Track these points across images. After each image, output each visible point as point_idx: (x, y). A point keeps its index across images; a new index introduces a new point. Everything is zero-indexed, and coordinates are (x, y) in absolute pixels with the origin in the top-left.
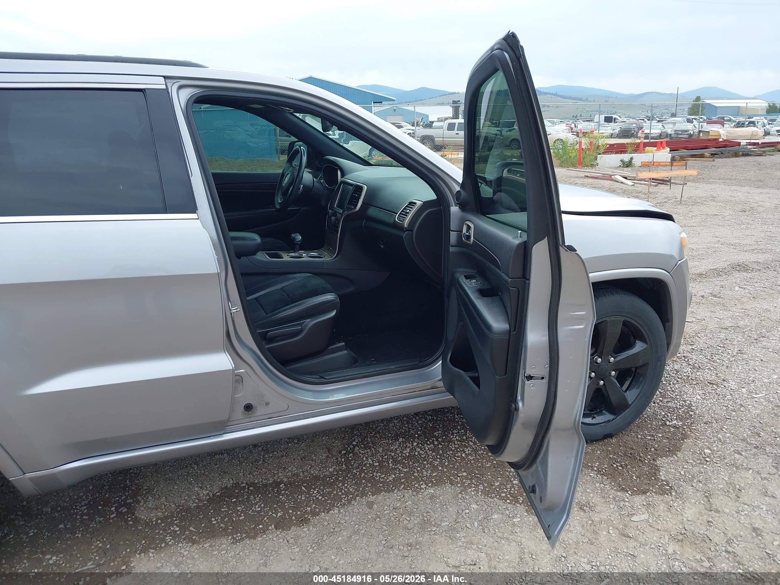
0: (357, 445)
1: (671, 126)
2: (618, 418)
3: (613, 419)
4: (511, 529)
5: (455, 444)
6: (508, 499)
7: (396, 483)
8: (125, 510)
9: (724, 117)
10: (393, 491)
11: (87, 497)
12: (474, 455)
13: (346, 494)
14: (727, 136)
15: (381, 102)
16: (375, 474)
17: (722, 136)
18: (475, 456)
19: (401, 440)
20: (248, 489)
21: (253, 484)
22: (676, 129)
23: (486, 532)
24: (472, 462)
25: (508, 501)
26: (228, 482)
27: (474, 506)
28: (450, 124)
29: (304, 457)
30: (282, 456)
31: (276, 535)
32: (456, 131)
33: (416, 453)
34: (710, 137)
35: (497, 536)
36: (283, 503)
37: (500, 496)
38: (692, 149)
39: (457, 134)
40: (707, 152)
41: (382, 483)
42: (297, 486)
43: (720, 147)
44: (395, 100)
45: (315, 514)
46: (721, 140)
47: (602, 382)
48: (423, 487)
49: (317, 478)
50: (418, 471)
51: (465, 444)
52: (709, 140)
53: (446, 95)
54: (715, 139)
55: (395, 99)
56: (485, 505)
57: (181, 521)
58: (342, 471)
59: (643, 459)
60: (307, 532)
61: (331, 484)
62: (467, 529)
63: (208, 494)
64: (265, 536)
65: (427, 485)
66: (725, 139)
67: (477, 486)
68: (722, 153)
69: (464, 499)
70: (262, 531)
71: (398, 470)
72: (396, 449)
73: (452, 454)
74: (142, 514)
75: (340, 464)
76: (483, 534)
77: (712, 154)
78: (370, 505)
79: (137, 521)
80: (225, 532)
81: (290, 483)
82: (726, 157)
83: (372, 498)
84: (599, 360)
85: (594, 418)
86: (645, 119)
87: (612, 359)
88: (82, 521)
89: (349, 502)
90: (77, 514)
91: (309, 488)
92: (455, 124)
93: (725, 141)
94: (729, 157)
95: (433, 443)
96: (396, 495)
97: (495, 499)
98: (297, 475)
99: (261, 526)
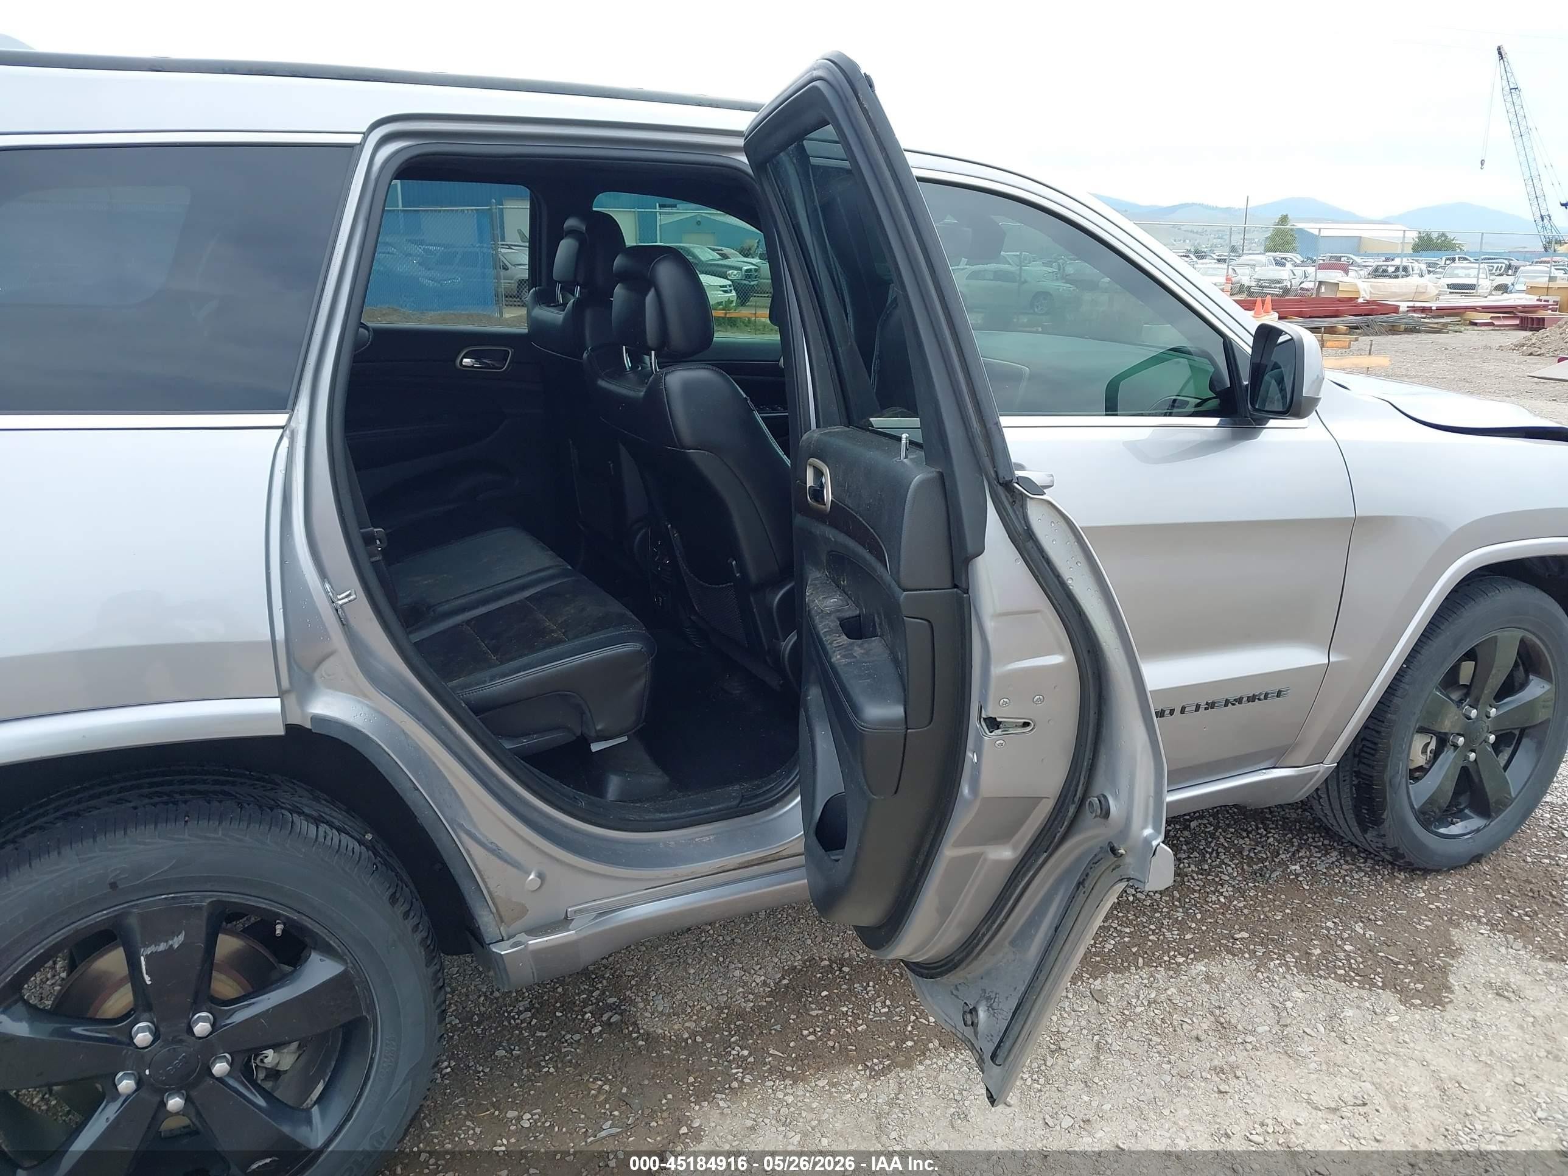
1: (1247, 271)
4: (1392, 1037)
6: (1354, 979)
7: (1126, 955)
8: (616, 1018)
9: (1341, 257)
10: (1128, 969)
12: (1242, 899)
14: (1371, 293)
17: (1363, 293)
18: (1245, 900)
20: (840, 971)
21: (843, 961)
22: (1259, 277)
23: (1350, 1041)
24: (1246, 911)
25: (1356, 984)
26: (792, 958)
27: (1297, 994)
31: (949, 1059)
34: (1339, 295)
35: (1374, 1049)
37: (1336, 973)
38: (1310, 317)
40: (1341, 323)
43: (1361, 315)
46: (1360, 300)
48: (1180, 960)
50: (1152, 930)
51: (1213, 879)
52: (1340, 300)
54: (1351, 299)
56: (1318, 992)
57: (743, 1037)
62: (1309, 1037)
63: (765, 983)
64: (928, 1062)
65: (1185, 956)
66: (1368, 298)
67: (1281, 956)
68: (1368, 326)
69: (1272, 982)
70: (918, 1053)
71: (1112, 930)
73: (1199, 898)
74: (655, 1025)
76: (1345, 1046)
77: (1351, 328)
78: (1100, 997)
79: (651, 1038)
80: (844, 1058)
82: (1376, 334)
83: (1095, 985)
86: (1191, 256)
88: (539, 1042)
90: (519, 1028)
93: (1368, 302)
94: (1382, 334)
96: (1138, 976)
97: (1330, 979)
99: (910, 1043)
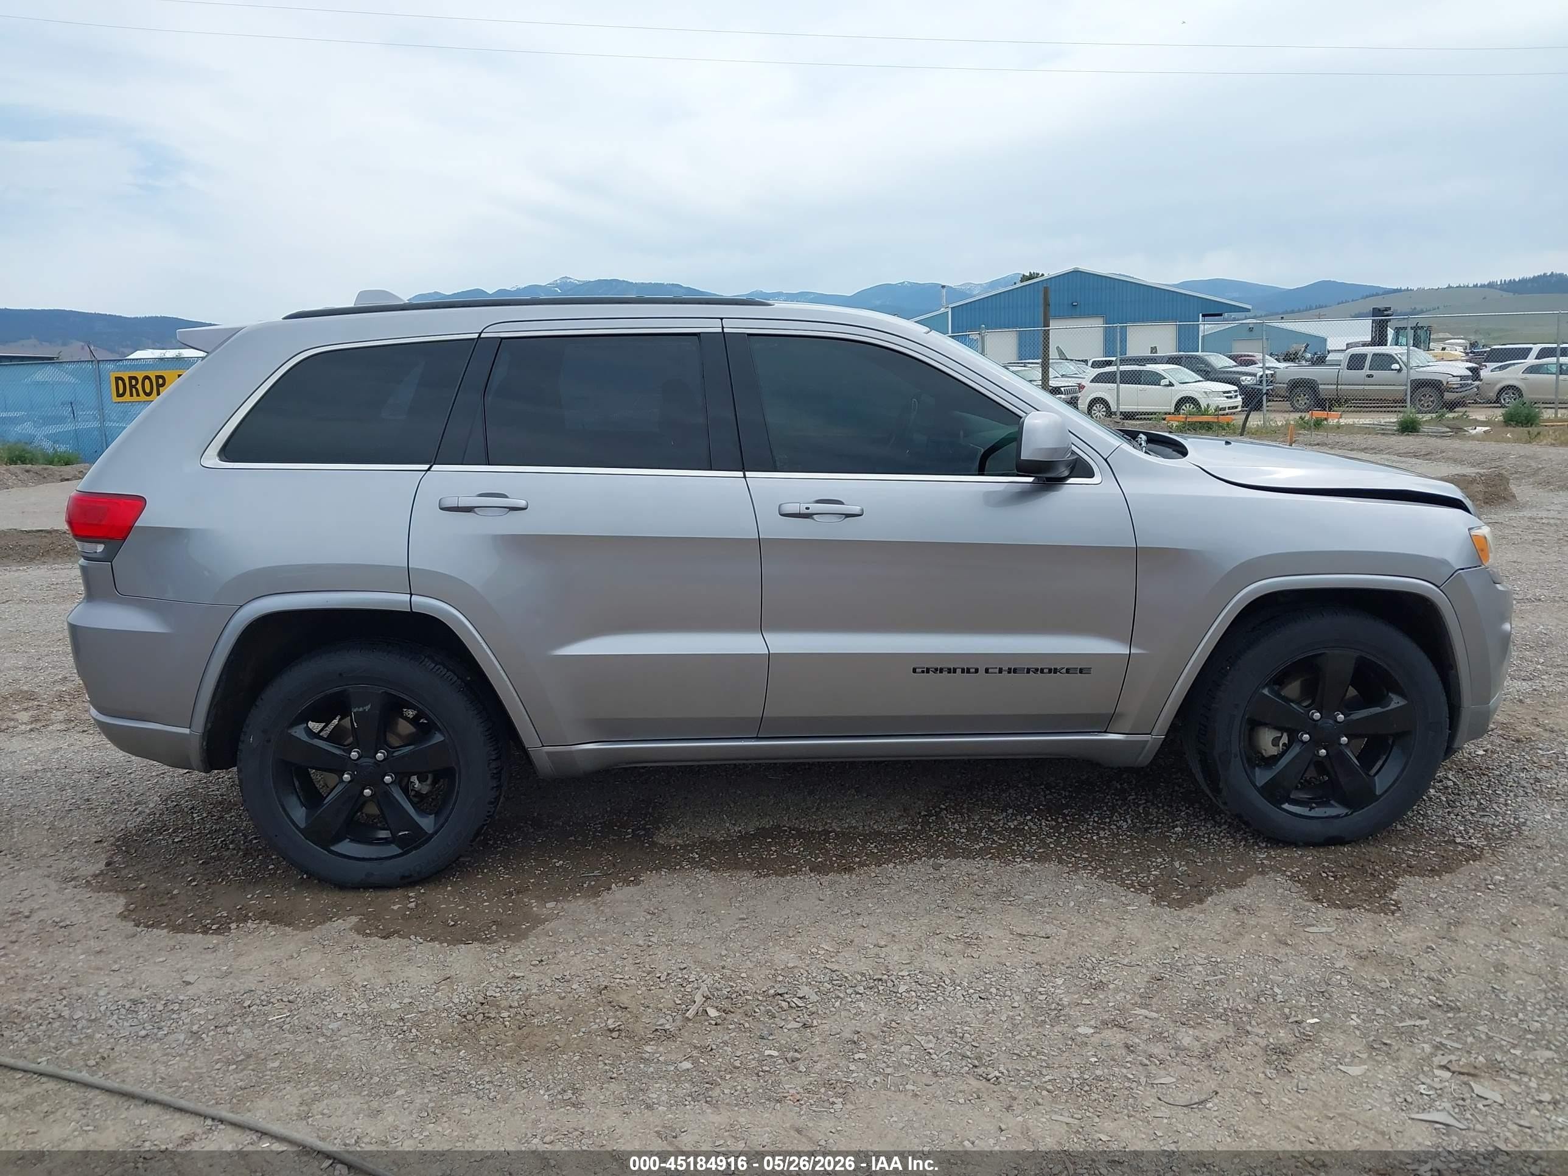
0: (946, 809)
2: (1355, 814)
3: (1346, 815)
4: (1119, 915)
5: (1088, 825)
6: (1134, 887)
7: (981, 853)
8: (643, 832)
10: (974, 858)
11: (603, 817)
12: (1111, 839)
13: (911, 853)
15: (1221, 315)
16: (957, 840)
18: (1112, 841)
19: (1010, 811)
20: (790, 833)
21: (798, 830)
23: (1082, 912)
24: (1104, 845)
25: (1132, 889)
26: (767, 823)
27: (1080, 888)
28: (1353, 357)
29: (871, 813)
30: (842, 808)
31: (809, 876)
32: (1366, 371)
33: (1026, 828)
35: (1094, 918)
36: (828, 851)
37: (1124, 882)
39: (1369, 376)
41: (963, 849)
42: (852, 838)
44: (1248, 310)
45: (861, 865)
47: (1323, 751)
48: (1018, 860)
49: (879, 833)
50: (1019, 845)
51: (1103, 827)
53: (1377, 295)
55: (1249, 307)
56: (1096, 889)
57: (703, 850)
58: (914, 831)
59: (1377, 873)
60: (848, 880)
61: (895, 841)
62: (1057, 906)
63: (740, 831)
64: (795, 876)
65: (1024, 859)
67: (1096, 869)
69: (1069, 879)
70: (793, 871)
71: (991, 840)
72: (999, 820)
73: (1078, 834)
74: (661, 840)
75: (914, 823)
76: (1076, 913)
78: (937, 868)
79: (653, 844)
80: (750, 867)
81: (843, 834)
83: (943, 861)
84: (1317, 715)
85: (1311, 808)
87: (1341, 717)
88: (594, 838)
89: (912, 861)
90: (590, 830)
91: (865, 841)
92: (1366, 355)
95: (1056, 820)
96: (979, 862)
97: (1115, 885)
98: (855, 828)
99: (793, 867)
